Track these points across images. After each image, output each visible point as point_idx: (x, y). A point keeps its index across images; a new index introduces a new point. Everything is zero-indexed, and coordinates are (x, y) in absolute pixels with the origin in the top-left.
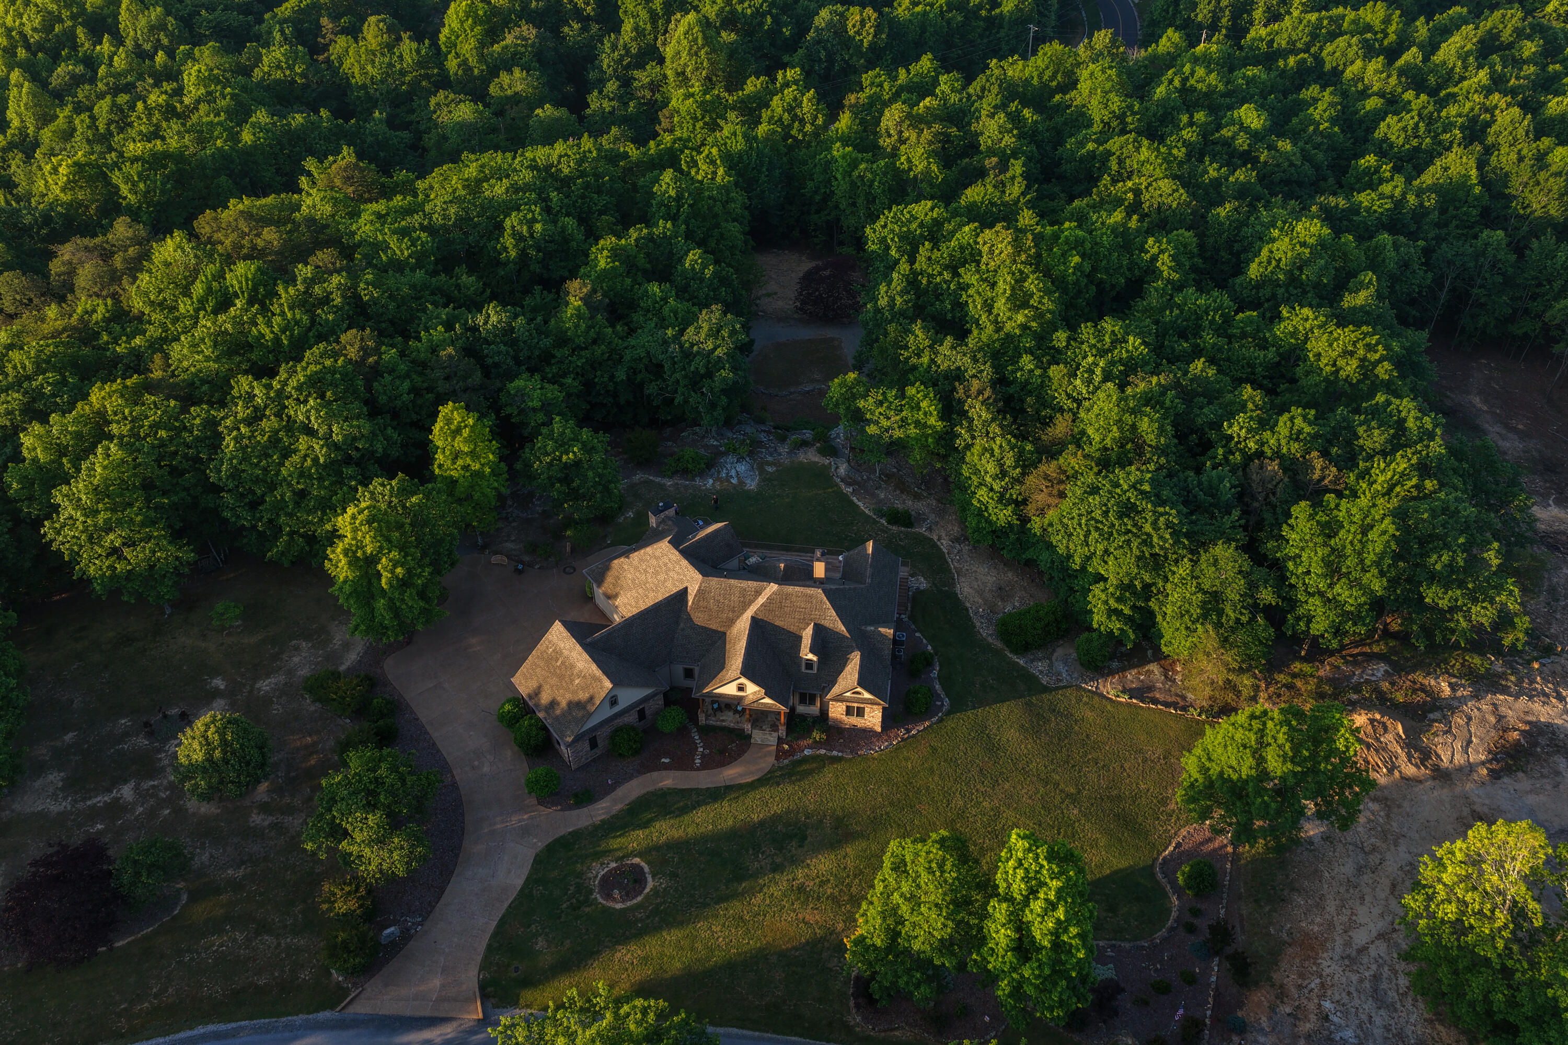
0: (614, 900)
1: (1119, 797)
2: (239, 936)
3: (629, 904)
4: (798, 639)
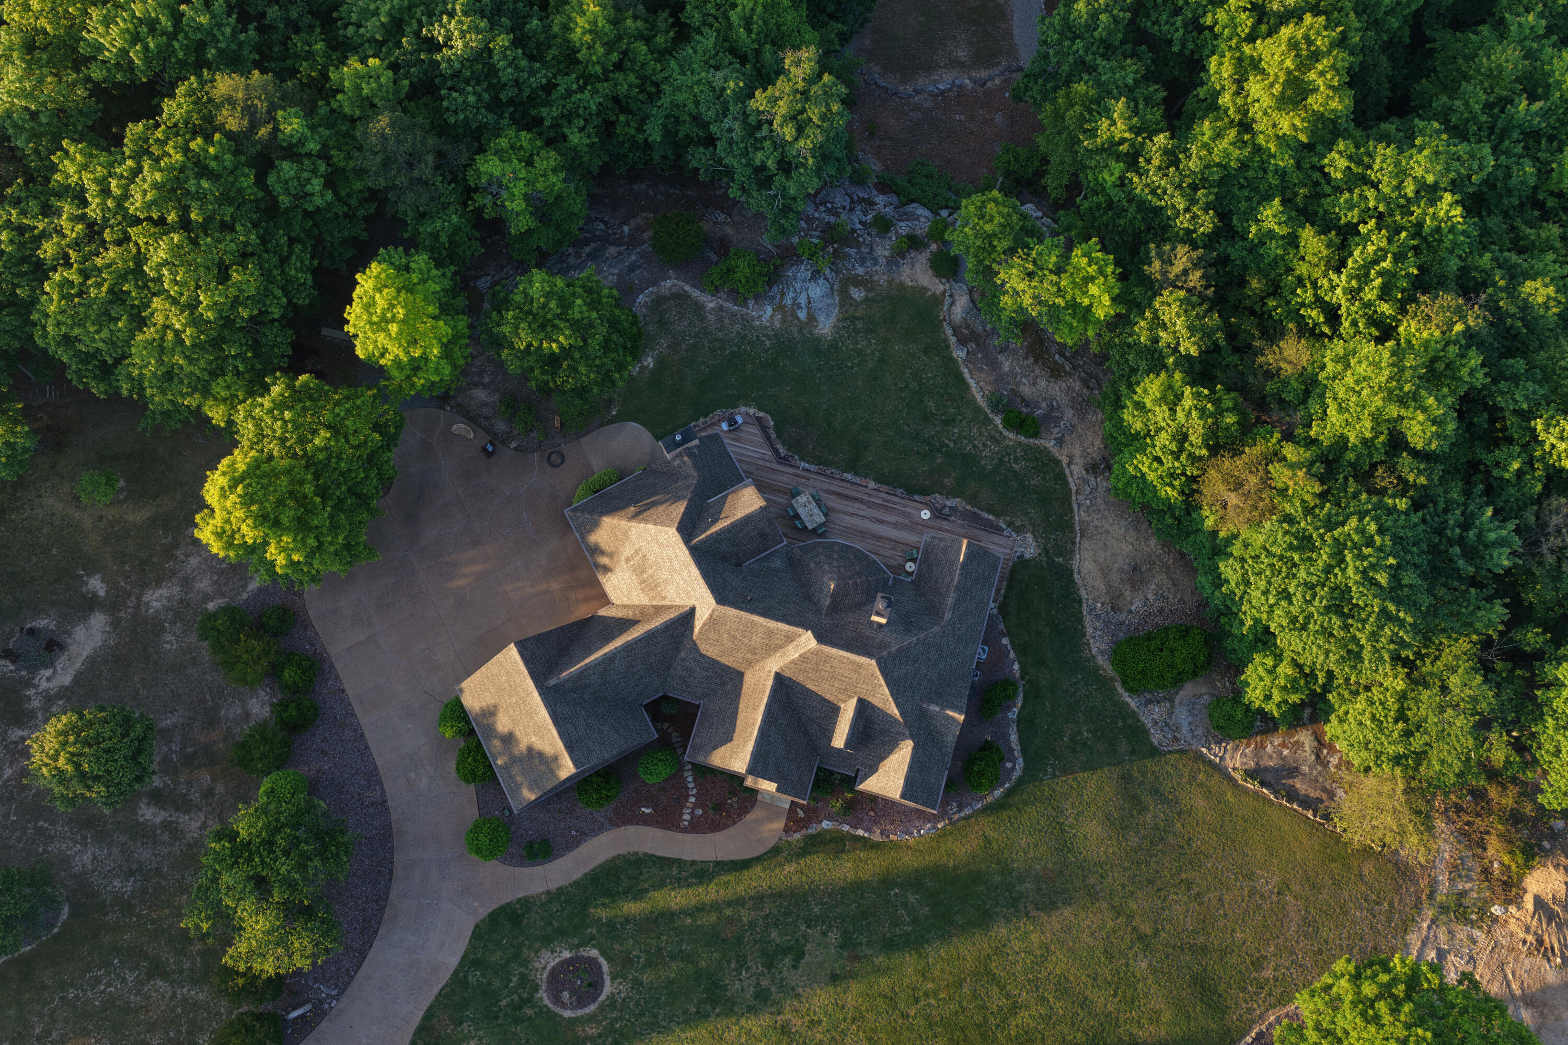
0: (563, 1006)
1: (1204, 949)
2: (130, 977)
3: (579, 1013)
4: (834, 711)
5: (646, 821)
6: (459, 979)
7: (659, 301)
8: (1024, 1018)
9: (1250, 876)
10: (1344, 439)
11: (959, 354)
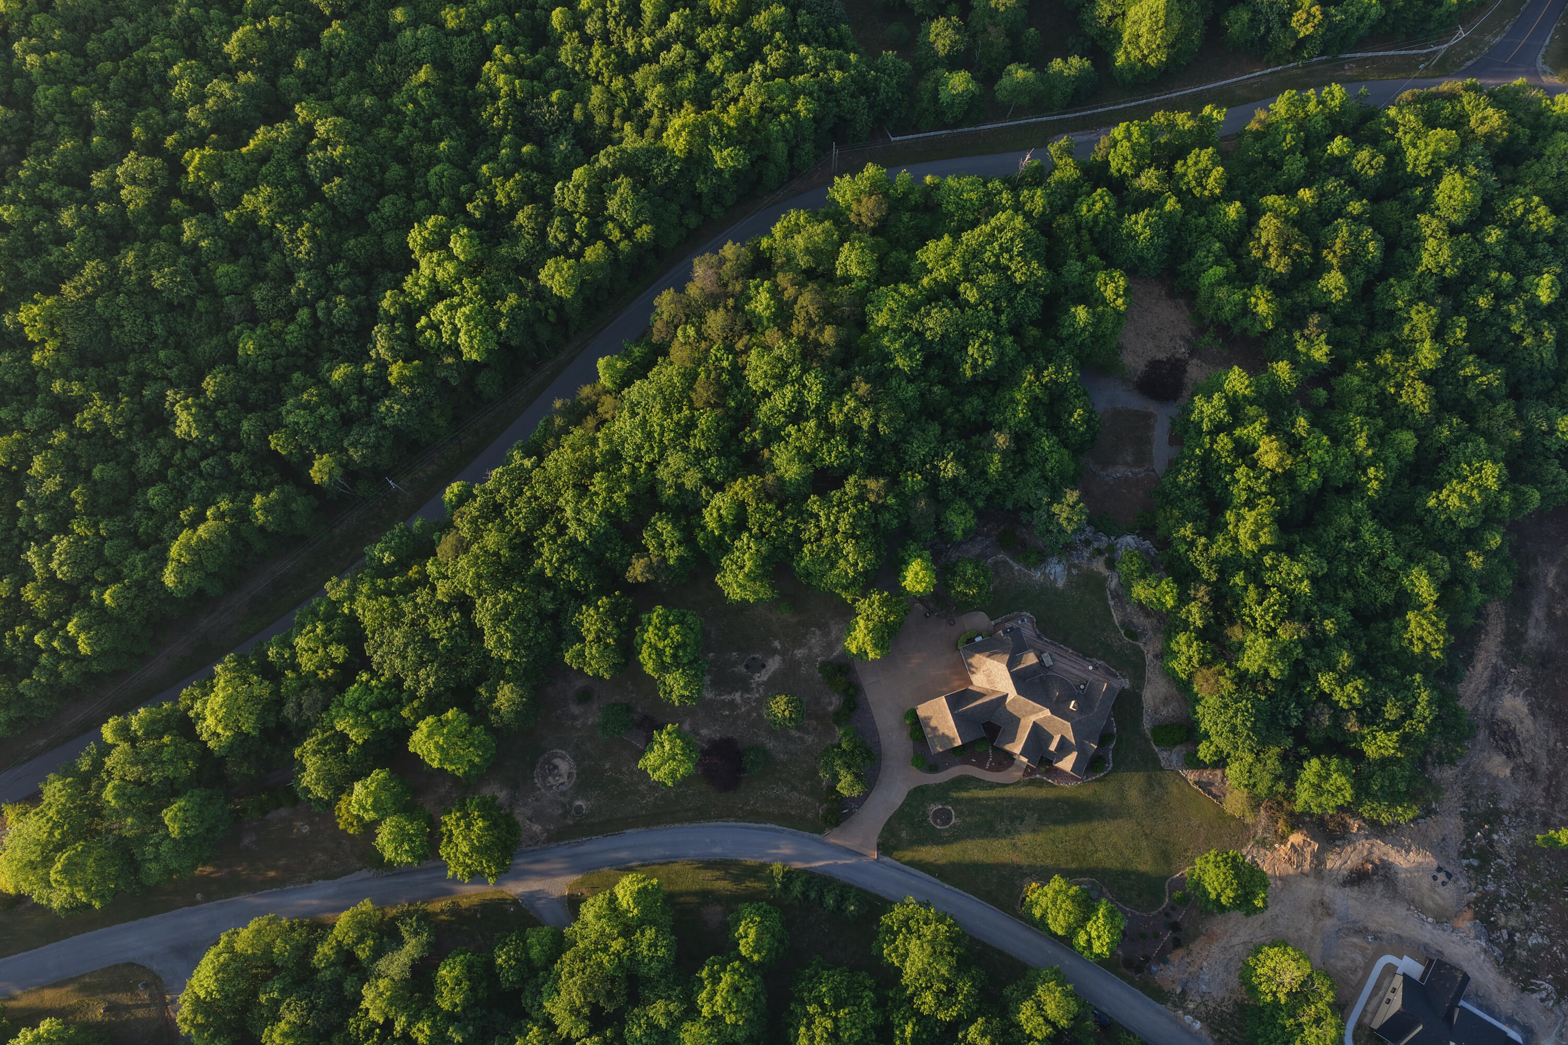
0: (937, 824)
1: (1168, 842)
3: (943, 828)
4: (1052, 737)
5: (973, 764)
6: (901, 809)
7: (996, 563)
8: (1099, 855)
9: (1189, 820)
10: (1248, 670)
11: (1111, 603)
